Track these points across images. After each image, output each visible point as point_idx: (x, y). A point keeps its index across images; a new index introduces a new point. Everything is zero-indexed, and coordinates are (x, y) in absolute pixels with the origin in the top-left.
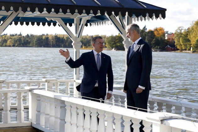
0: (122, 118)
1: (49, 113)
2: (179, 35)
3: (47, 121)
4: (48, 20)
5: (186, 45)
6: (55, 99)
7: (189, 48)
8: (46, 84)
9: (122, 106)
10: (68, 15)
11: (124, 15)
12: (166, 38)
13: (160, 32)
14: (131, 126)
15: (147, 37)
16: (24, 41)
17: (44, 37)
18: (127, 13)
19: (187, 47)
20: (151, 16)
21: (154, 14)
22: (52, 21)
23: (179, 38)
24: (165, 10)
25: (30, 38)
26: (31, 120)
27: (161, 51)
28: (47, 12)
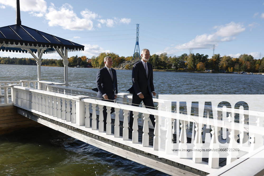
0: (61, 99)
1: (23, 98)
2: (93, 60)
3: (22, 102)
4: (22, 49)
5: (97, 65)
6: (26, 90)
7: (98, 66)
8: (22, 83)
9: (62, 93)
10: (33, 47)
11: (63, 48)
12: (87, 61)
13: (84, 58)
14: (65, 103)
15: (78, 61)
16: (11, 61)
17: (23, 60)
18: (65, 47)
19: (97, 66)
20: (77, 49)
21: (78, 48)
22: (24, 50)
23: (93, 62)
24: (84, 46)
25: (15, 60)
26: (13, 102)
27: (85, 68)
28: (20, 45)
